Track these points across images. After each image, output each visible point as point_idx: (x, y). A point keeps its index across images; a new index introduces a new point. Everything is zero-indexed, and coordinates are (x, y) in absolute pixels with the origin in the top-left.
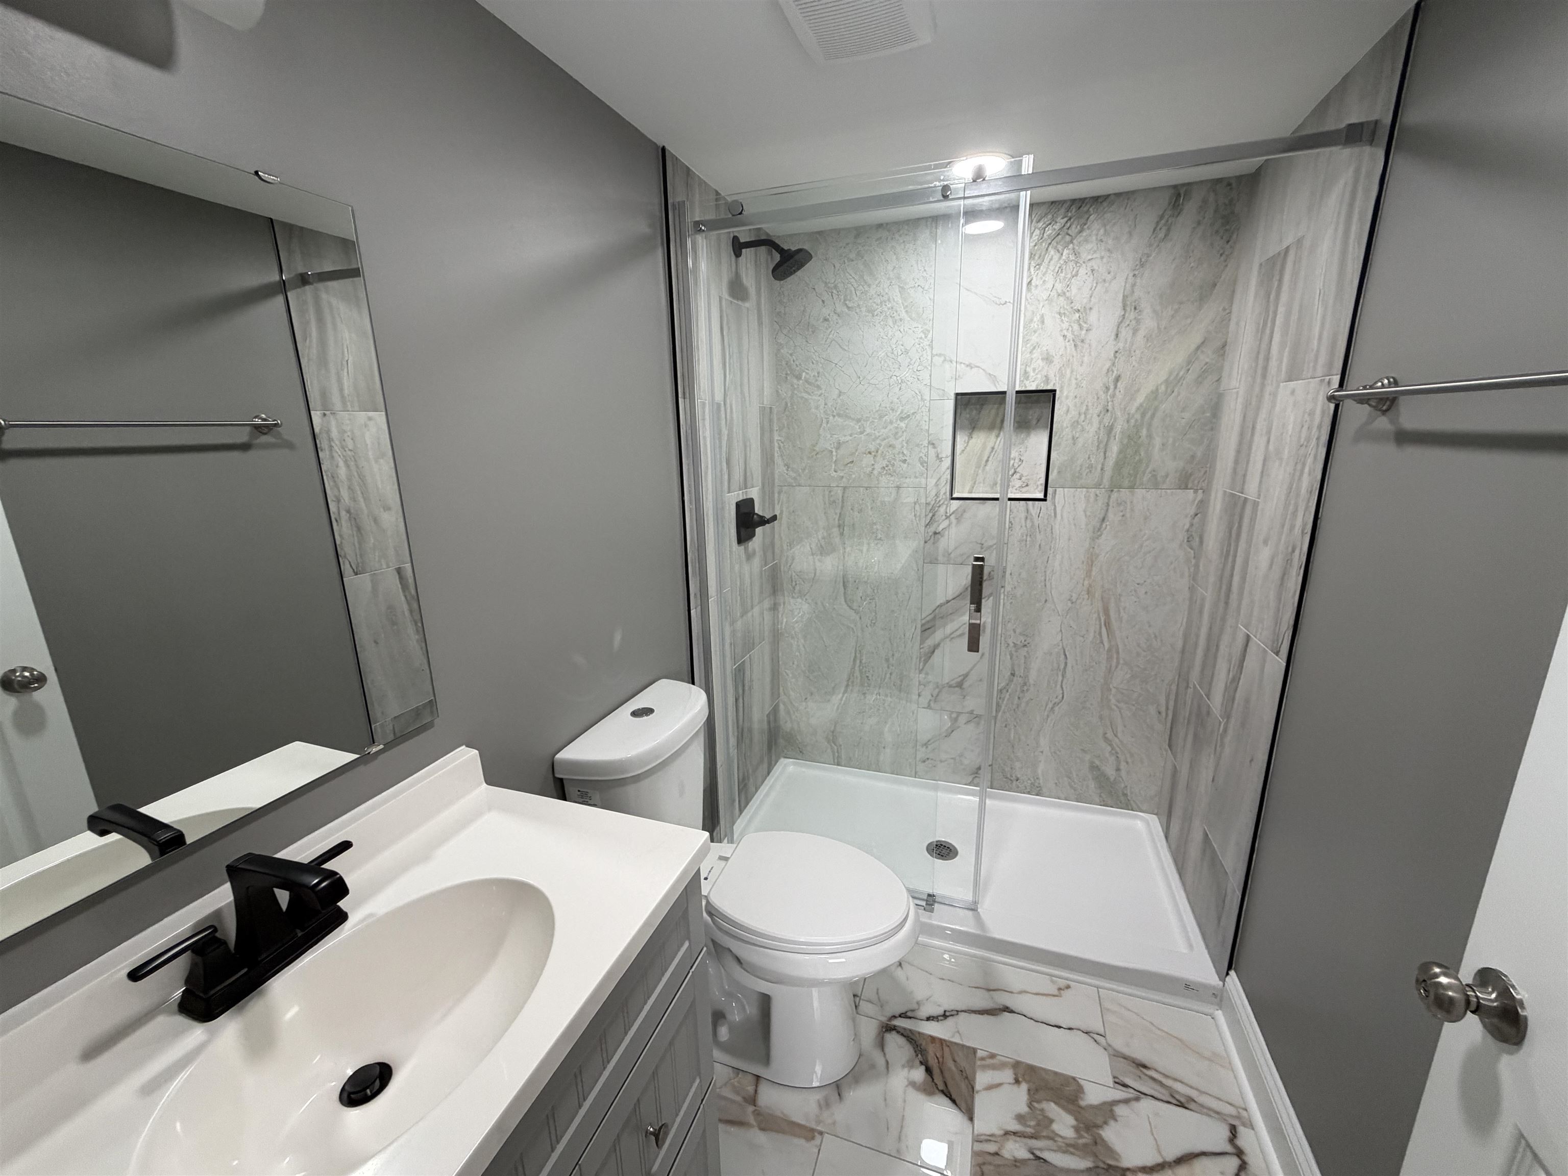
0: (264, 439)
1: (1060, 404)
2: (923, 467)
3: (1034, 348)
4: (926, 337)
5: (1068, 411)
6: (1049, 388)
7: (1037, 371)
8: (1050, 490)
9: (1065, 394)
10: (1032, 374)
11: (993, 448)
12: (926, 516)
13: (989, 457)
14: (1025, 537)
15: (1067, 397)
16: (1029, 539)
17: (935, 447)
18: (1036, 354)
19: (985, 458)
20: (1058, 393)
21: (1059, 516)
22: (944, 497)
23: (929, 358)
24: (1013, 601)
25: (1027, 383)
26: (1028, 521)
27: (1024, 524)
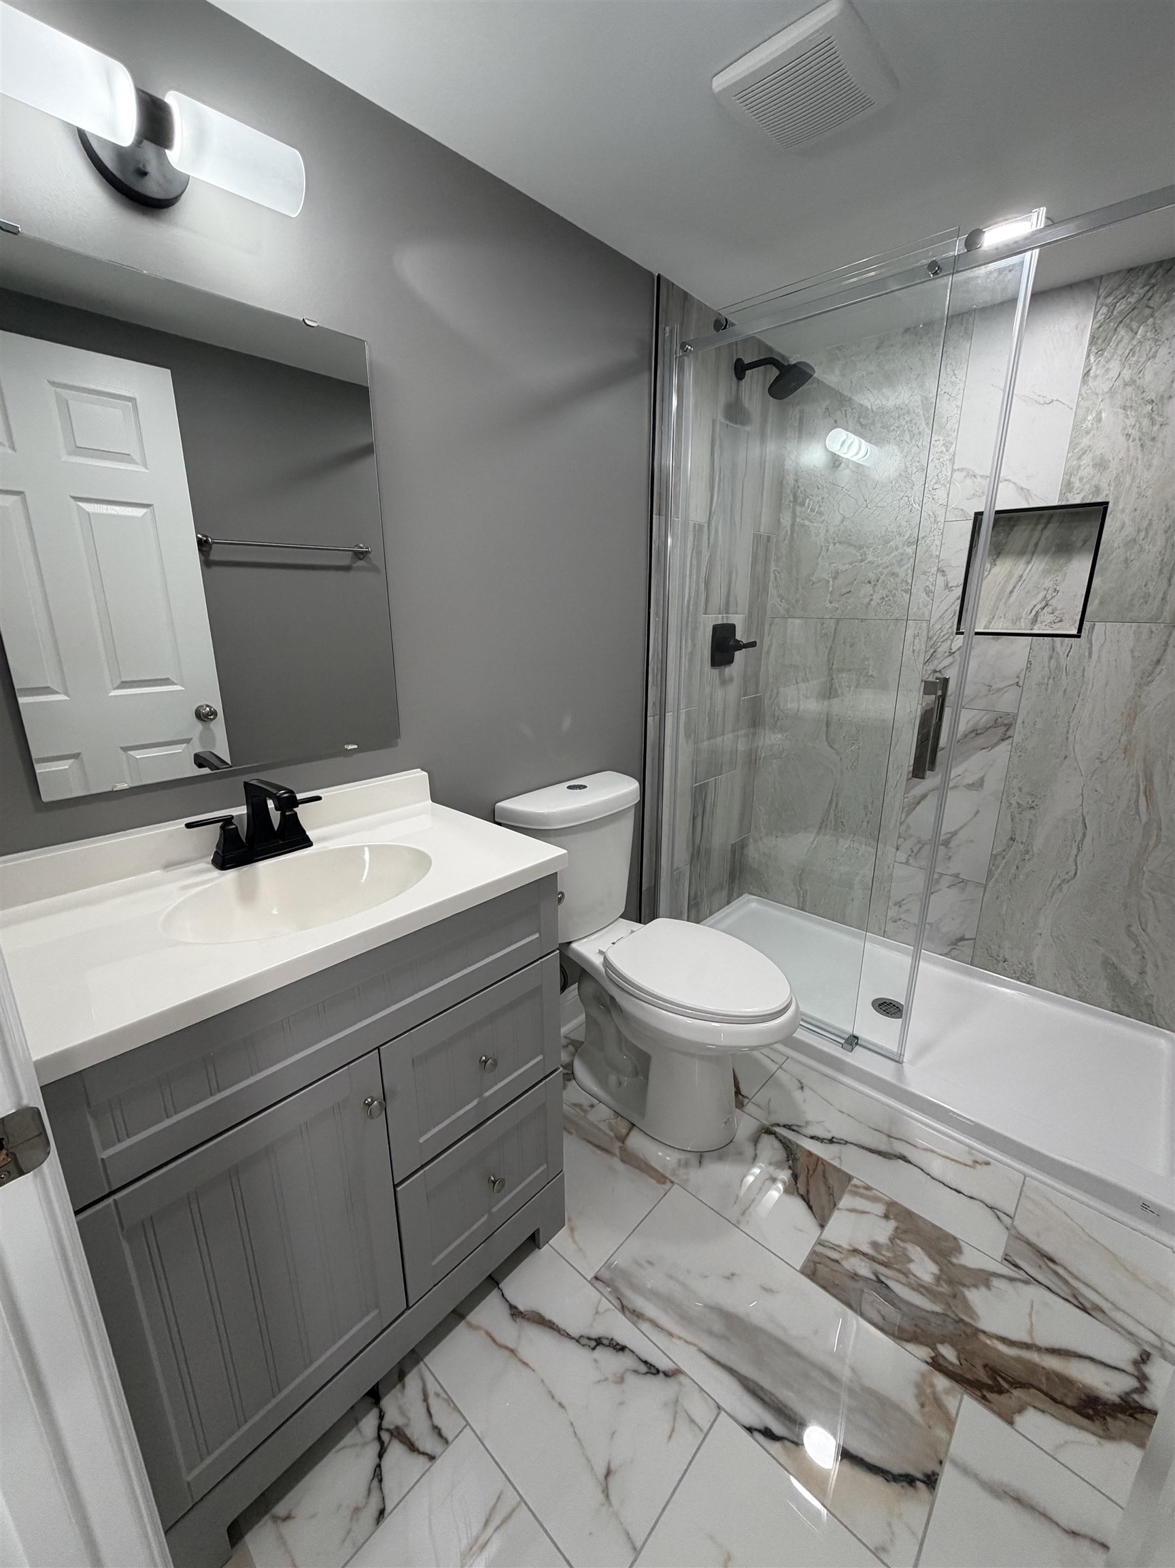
0: (360, 563)
1: (1113, 520)
2: (929, 597)
3: (1084, 453)
4: (947, 451)
5: (1123, 526)
6: (1099, 500)
7: (1085, 480)
8: (1086, 625)
9: (1120, 507)
10: (1077, 484)
11: (1021, 576)
12: (926, 651)
13: (1014, 588)
14: (1046, 681)
15: (1123, 511)
16: (1051, 681)
17: (944, 575)
18: (1086, 460)
19: (1010, 588)
20: (1110, 505)
21: (1095, 656)
22: (950, 631)
23: (949, 474)
24: (1023, 754)
25: (1070, 495)
26: (1053, 661)
27: (1047, 664)
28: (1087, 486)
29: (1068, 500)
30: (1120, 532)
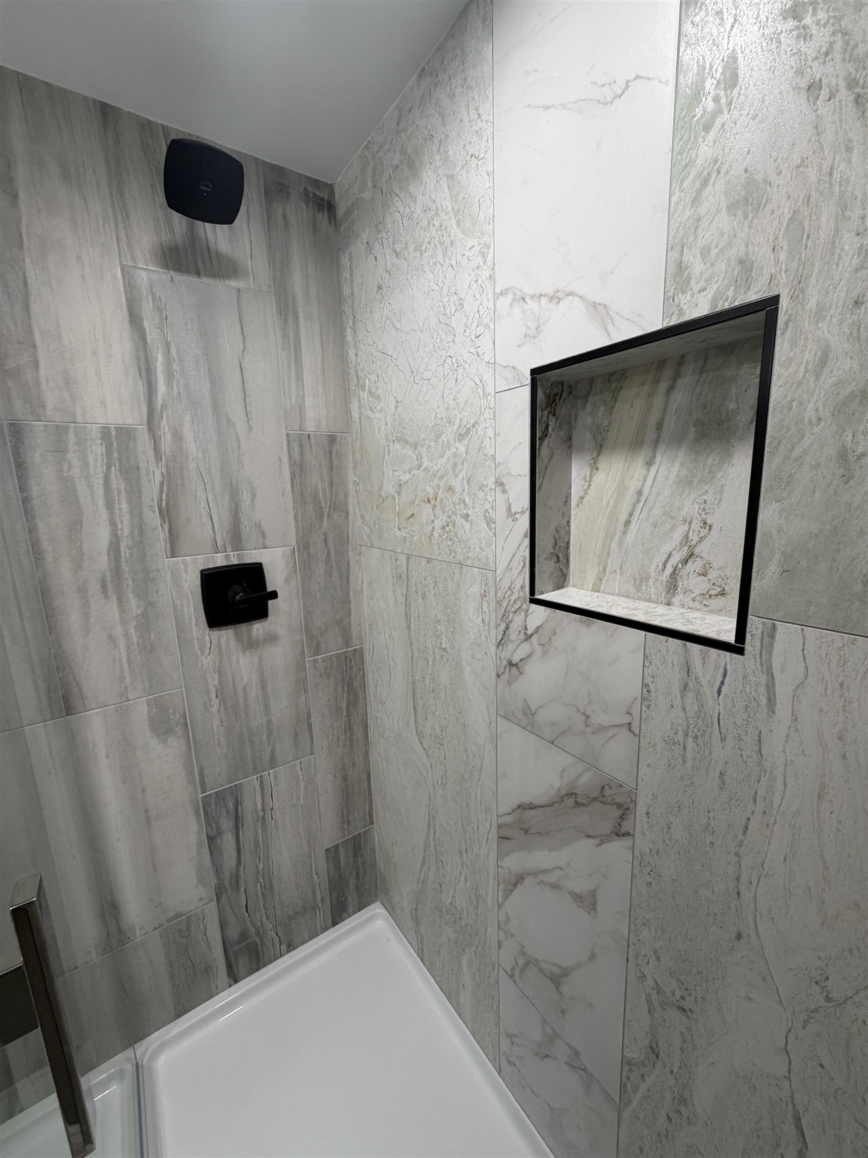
1: (794, 343)
4: (485, 262)
7: (714, 252)
8: (754, 624)
9: (812, 304)
10: (698, 267)
11: (640, 492)
12: (498, 625)
13: (631, 515)
14: (680, 737)
15: (819, 314)
16: (690, 743)
17: (504, 492)
18: (715, 194)
20: (784, 304)
23: (491, 302)
25: (684, 300)
26: (690, 696)
27: (678, 702)
28: (721, 266)
29: (681, 312)
30: (818, 376)
